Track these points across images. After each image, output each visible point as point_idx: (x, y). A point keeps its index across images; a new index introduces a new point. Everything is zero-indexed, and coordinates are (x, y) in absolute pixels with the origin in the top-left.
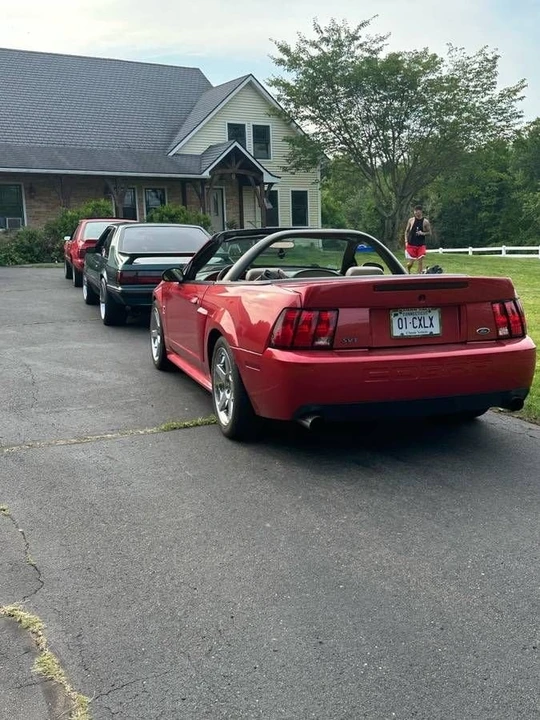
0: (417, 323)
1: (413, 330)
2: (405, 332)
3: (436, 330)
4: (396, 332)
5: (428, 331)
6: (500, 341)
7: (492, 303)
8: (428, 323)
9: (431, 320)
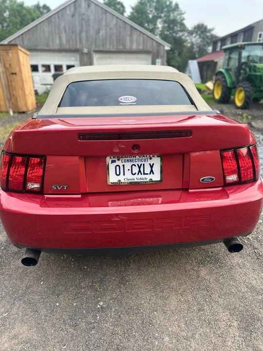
0: (136, 169)
1: (131, 177)
2: (122, 178)
3: (156, 177)
4: (113, 178)
5: (148, 177)
6: (226, 188)
7: (223, 150)
8: (148, 170)
9: (152, 167)
